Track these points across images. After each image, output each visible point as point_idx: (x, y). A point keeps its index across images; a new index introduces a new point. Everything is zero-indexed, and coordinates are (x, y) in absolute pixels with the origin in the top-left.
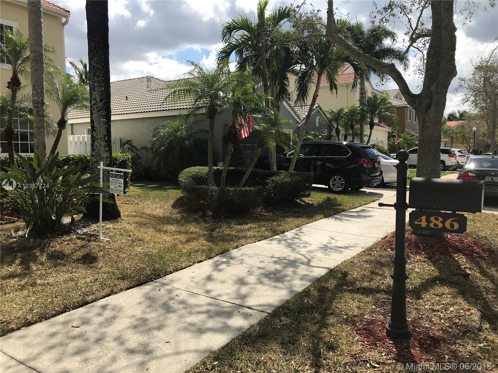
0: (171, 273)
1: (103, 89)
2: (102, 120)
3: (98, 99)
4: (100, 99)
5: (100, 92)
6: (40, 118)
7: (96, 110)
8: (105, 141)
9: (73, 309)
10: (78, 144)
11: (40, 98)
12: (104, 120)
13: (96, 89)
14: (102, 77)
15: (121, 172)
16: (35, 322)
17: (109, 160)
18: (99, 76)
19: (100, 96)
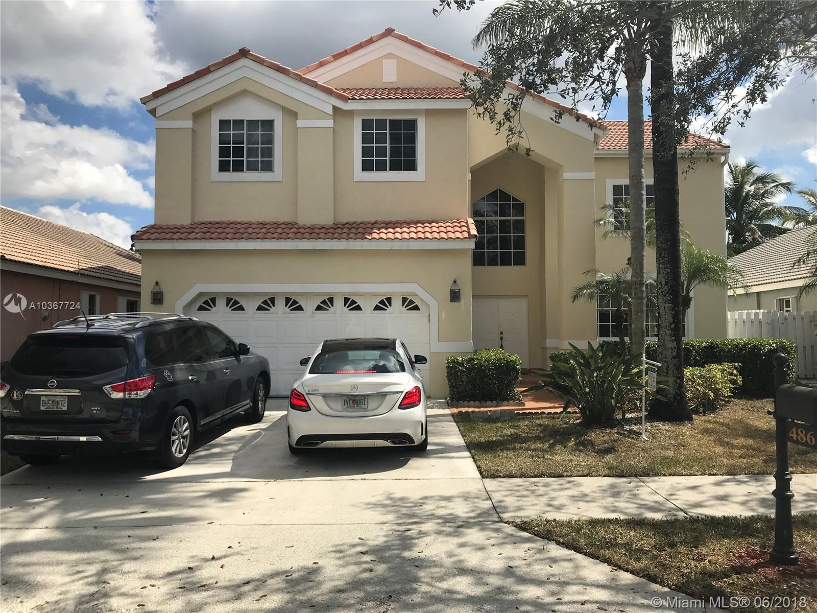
1: (669, 271)
2: (667, 305)
3: (663, 283)
4: (666, 282)
5: (666, 274)
8: (672, 329)
10: (748, 324)
12: (670, 305)
14: (668, 257)
18: (664, 257)
19: (665, 279)
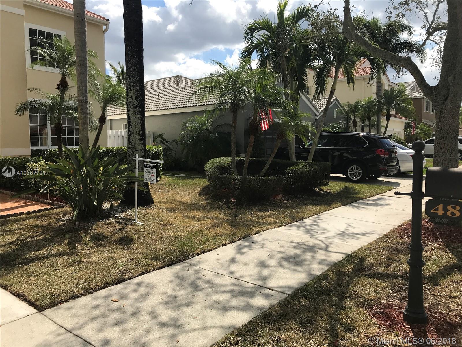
0: (198, 255)
1: (138, 88)
2: (137, 116)
3: (134, 98)
4: (136, 97)
5: (136, 91)
6: (84, 115)
7: (132, 107)
8: (140, 135)
9: (113, 285)
10: (116, 138)
11: (84, 98)
12: (139, 116)
13: (132, 88)
14: (137, 77)
15: (154, 163)
16: (81, 296)
17: (143, 152)
18: (134, 77)
19: (136, 95)
